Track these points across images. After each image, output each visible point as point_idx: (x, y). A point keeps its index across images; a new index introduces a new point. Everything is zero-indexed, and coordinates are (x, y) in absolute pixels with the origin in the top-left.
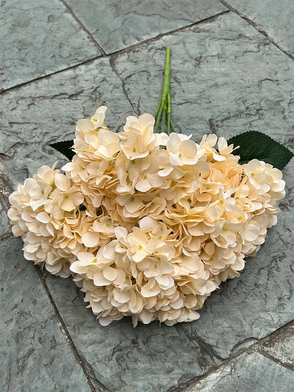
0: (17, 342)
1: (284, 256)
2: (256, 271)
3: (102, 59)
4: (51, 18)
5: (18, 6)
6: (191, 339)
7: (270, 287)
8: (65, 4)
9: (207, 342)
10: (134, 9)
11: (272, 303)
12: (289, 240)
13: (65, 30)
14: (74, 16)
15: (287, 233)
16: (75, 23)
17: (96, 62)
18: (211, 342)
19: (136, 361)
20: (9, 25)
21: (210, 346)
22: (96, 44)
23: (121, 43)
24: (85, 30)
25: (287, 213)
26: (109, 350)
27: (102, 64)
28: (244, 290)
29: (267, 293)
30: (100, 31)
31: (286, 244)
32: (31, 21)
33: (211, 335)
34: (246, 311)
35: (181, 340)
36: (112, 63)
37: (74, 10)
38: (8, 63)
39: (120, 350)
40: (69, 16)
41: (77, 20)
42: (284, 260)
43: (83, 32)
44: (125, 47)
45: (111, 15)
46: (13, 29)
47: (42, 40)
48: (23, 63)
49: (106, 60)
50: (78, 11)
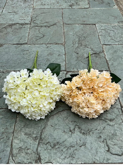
0: (2, 134)
1: (74, 147)
2: (64, 147)
3: (64, 72)
4: (59, 55)
5: (53, 49)
6: (38, 155)
7: (65, 153)
8: (65, 52)
9: (41, 157)
10: (82, 60)
11: (63, 157)
12: (78, 143)
13: (61, 60)
14: (65, 57)
15: (79, 141)
16: (64, 59)
17: (63, 72)
18: (42, 158)
19: (23, 153)
20: (48, 53)
21: (41, 159)
22: (66, 67)
23: (72, 69)
24: (65, 62)
25: (83, 136)
26: (19, 147)
27: (63, 73)
28: (58, 150)
29: (63, 154)
30: (69, 64)
31: (77, 144)
32: (54, 54)
33: (43, 156)
34: (55, 155)
35: (35, 154)
36: (66, 74)
37: (66, 55)
38: (42, 64)
39: (21, 148)
40: (64, 56)
41: (65, 58)
42: (73, 148)
43: (64, 62)
44: (72, 70)
45: (75, 60)
46: (48, 55)
47: (53, 61)
48: (45, 65)
49: (65, 72)
50: (67, 56)
